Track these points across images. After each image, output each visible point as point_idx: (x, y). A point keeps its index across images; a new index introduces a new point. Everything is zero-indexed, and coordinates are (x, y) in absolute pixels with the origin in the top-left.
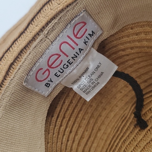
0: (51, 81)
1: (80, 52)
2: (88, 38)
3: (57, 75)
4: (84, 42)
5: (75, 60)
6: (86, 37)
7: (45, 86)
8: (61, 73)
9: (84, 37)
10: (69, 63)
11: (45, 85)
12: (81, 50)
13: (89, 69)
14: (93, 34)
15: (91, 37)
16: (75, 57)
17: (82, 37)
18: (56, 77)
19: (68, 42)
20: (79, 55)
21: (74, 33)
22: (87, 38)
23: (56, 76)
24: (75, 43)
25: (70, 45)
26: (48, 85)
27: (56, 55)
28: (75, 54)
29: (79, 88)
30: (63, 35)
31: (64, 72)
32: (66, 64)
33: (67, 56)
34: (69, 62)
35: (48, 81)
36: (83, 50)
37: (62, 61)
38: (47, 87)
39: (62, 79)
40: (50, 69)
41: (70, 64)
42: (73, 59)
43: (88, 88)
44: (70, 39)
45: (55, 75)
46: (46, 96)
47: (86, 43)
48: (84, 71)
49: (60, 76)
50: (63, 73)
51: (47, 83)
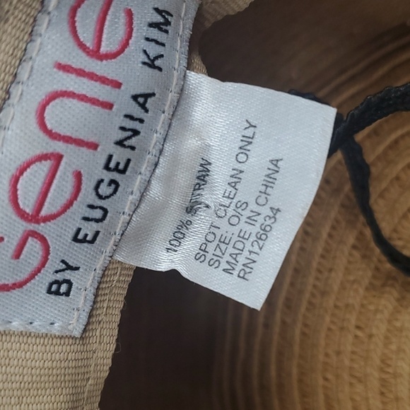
0: (69, 267)
1: (143, 106)
2: (157, 42)
3: (86, 235)
4: (144, 63)
5: (133, 148)
6: (147, 39)
7: (53, 296)
8: (97, 221)
9: (137, 43)
10: (116, 169)
11: (49, 291)
12: (142, 99)
13: (210, 164)
14: (164, 17)
15: (166, 32)
16: (129, 138)
17: (125, 44)
18: (86, 244)
19: (71, 89)
20: (141, 121)
21: (82, 46)
22: (153, 44)
23: (84, 241)
24: (103, 80)
25: (83, 98)
26: (64, 288)
27: (38, 163)
28: (123, 125)
29: (203, 258)
30: (32, 68)
31: (109, 215)
32: (102, 181)
33: (94, 146)
34: (112, 165)
35: (57, 272)
36: (154, 94)
37: (78, 176)
38: (64, 297)
39: (112, 242)
40: (41, 228)
41: (123, 172)
42: (124, 146)
43: (240, 246)
44: (73, 76)
45: (75, 239)
46: (77, 334)
47: (157, 63)
48: (197, 181)
49: (100, 234)
50: (108, 218)
51: (56, 282)
